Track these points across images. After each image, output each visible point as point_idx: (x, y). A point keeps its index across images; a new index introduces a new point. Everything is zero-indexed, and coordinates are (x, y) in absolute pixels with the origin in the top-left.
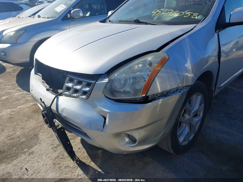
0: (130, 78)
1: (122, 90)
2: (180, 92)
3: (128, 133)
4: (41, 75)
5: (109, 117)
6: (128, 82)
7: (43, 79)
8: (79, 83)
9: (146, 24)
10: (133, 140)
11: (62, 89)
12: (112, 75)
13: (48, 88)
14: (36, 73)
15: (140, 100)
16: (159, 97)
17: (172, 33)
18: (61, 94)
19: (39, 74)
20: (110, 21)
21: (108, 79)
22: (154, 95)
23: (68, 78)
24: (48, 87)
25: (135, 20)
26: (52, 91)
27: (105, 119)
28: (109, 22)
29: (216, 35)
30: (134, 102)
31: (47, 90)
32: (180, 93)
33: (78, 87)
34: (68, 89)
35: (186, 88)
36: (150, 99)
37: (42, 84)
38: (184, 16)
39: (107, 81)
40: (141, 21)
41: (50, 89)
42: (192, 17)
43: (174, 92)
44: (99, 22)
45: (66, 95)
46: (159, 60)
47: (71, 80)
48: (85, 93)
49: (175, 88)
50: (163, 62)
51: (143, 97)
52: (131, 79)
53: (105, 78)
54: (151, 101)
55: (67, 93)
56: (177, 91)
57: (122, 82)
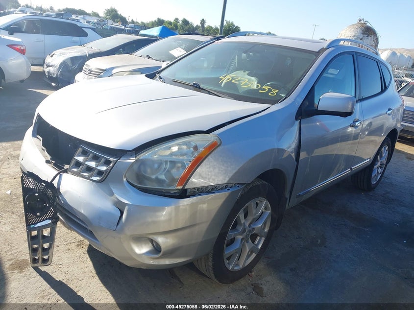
0: (166, 162)
1: (153, 177)
2: (229, 190)
3: (151, 237)
4: (41, 139)
5: (128, 211)
6: (164, 166)
7: (43, 145)
8: (96, 158)
9: (209, 93)
10: (157, 249)
11: (68, 164)
12: (142, 155)
13: (50, 159)
14: (34, 135)
15: (175, 193)
16: (201, 192)
17: (234, 111)
18: (66, 171)
19: (38, 136)
20: (160, 78)
21: (134, 158)
22: (194, 188)
23: (80, 150)
24: (49, 157)
25: (194, 84)
26: (54, 164)
27: (122, 213)
28: (158, 78)
29: (297, 122)
30: (166, 194)
31: (47, 162)
32: (229, 192)
33: (92, 164)
34: (78, 164)
35: (238, 187)
36: (188, 194)
37: (41, 153)
38: (260, 91)
39: (133, 161)
40: (202, 86)
41: (51, 161)
42: (270, 94)
43: (222, 189)
44: (146, 76)
45: (74, 173)
46: (207, 144)
47: (85, 153)
48: (100, 173)
49: (223, 184)
50: (212, 148)
51: (179, 189)
52: (169, 163)
53: (131, 156)
54: (188, 197)
55: (75, 170)
56: (226, 188)
57: (156, 166)
